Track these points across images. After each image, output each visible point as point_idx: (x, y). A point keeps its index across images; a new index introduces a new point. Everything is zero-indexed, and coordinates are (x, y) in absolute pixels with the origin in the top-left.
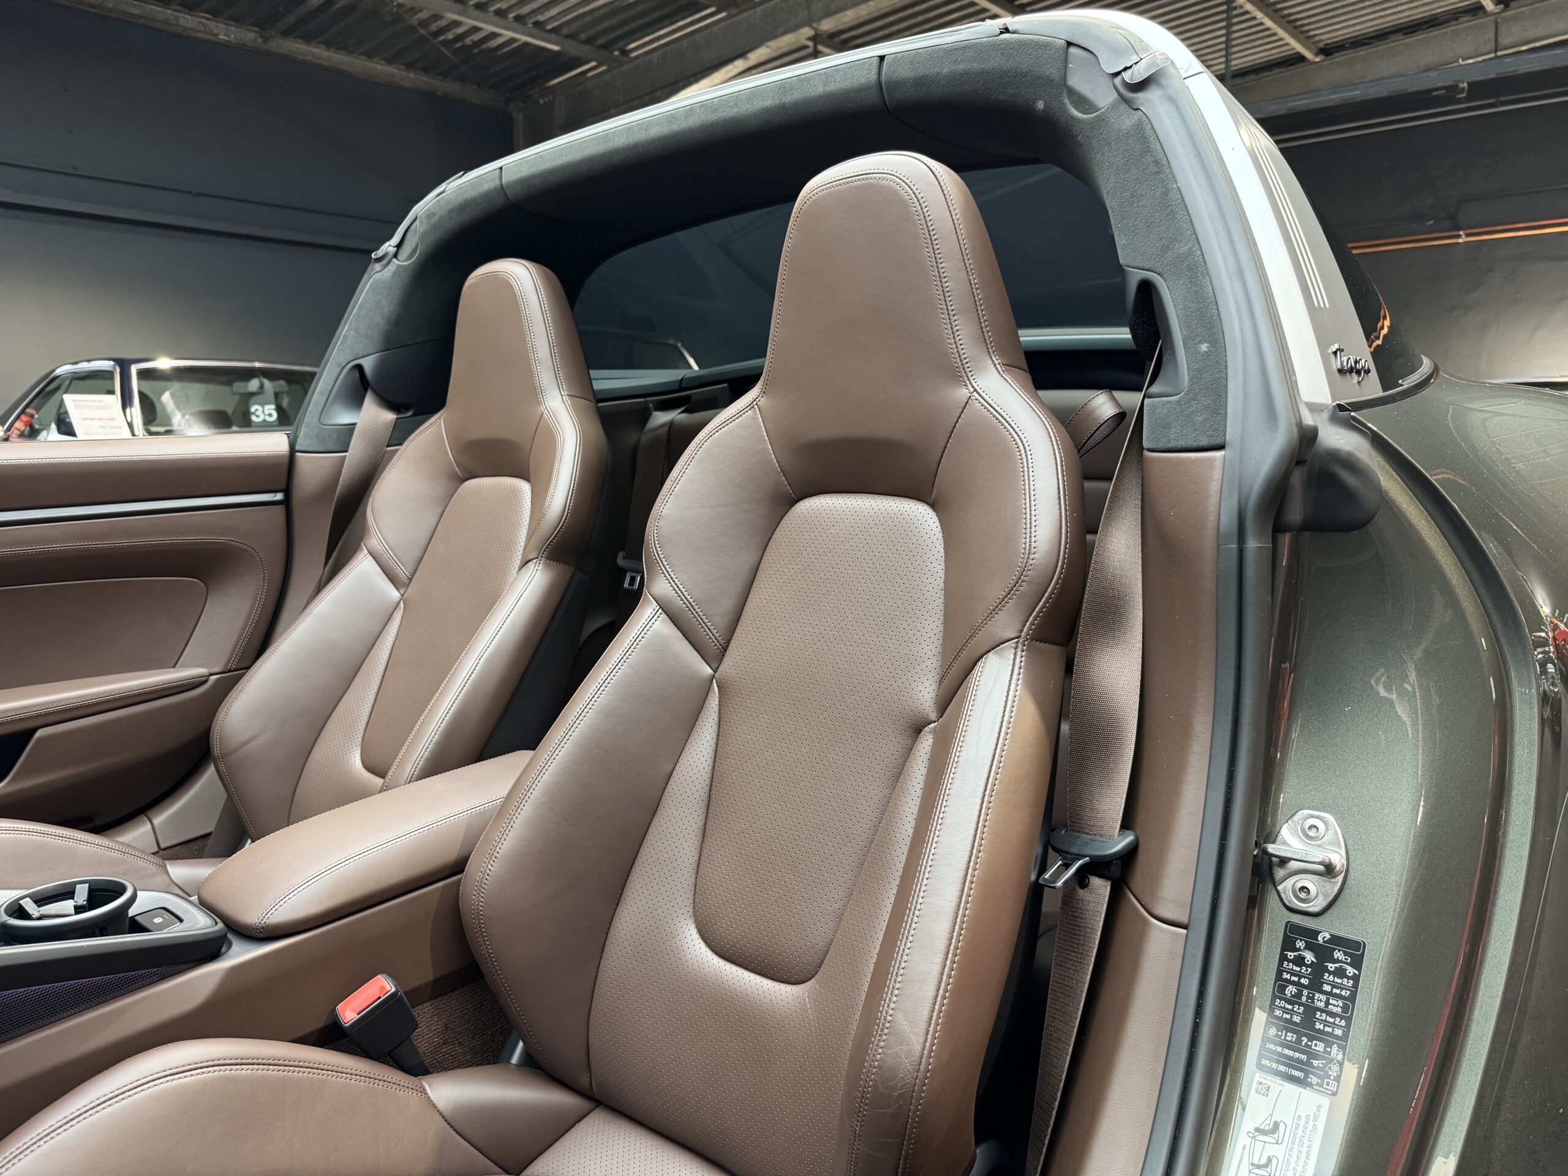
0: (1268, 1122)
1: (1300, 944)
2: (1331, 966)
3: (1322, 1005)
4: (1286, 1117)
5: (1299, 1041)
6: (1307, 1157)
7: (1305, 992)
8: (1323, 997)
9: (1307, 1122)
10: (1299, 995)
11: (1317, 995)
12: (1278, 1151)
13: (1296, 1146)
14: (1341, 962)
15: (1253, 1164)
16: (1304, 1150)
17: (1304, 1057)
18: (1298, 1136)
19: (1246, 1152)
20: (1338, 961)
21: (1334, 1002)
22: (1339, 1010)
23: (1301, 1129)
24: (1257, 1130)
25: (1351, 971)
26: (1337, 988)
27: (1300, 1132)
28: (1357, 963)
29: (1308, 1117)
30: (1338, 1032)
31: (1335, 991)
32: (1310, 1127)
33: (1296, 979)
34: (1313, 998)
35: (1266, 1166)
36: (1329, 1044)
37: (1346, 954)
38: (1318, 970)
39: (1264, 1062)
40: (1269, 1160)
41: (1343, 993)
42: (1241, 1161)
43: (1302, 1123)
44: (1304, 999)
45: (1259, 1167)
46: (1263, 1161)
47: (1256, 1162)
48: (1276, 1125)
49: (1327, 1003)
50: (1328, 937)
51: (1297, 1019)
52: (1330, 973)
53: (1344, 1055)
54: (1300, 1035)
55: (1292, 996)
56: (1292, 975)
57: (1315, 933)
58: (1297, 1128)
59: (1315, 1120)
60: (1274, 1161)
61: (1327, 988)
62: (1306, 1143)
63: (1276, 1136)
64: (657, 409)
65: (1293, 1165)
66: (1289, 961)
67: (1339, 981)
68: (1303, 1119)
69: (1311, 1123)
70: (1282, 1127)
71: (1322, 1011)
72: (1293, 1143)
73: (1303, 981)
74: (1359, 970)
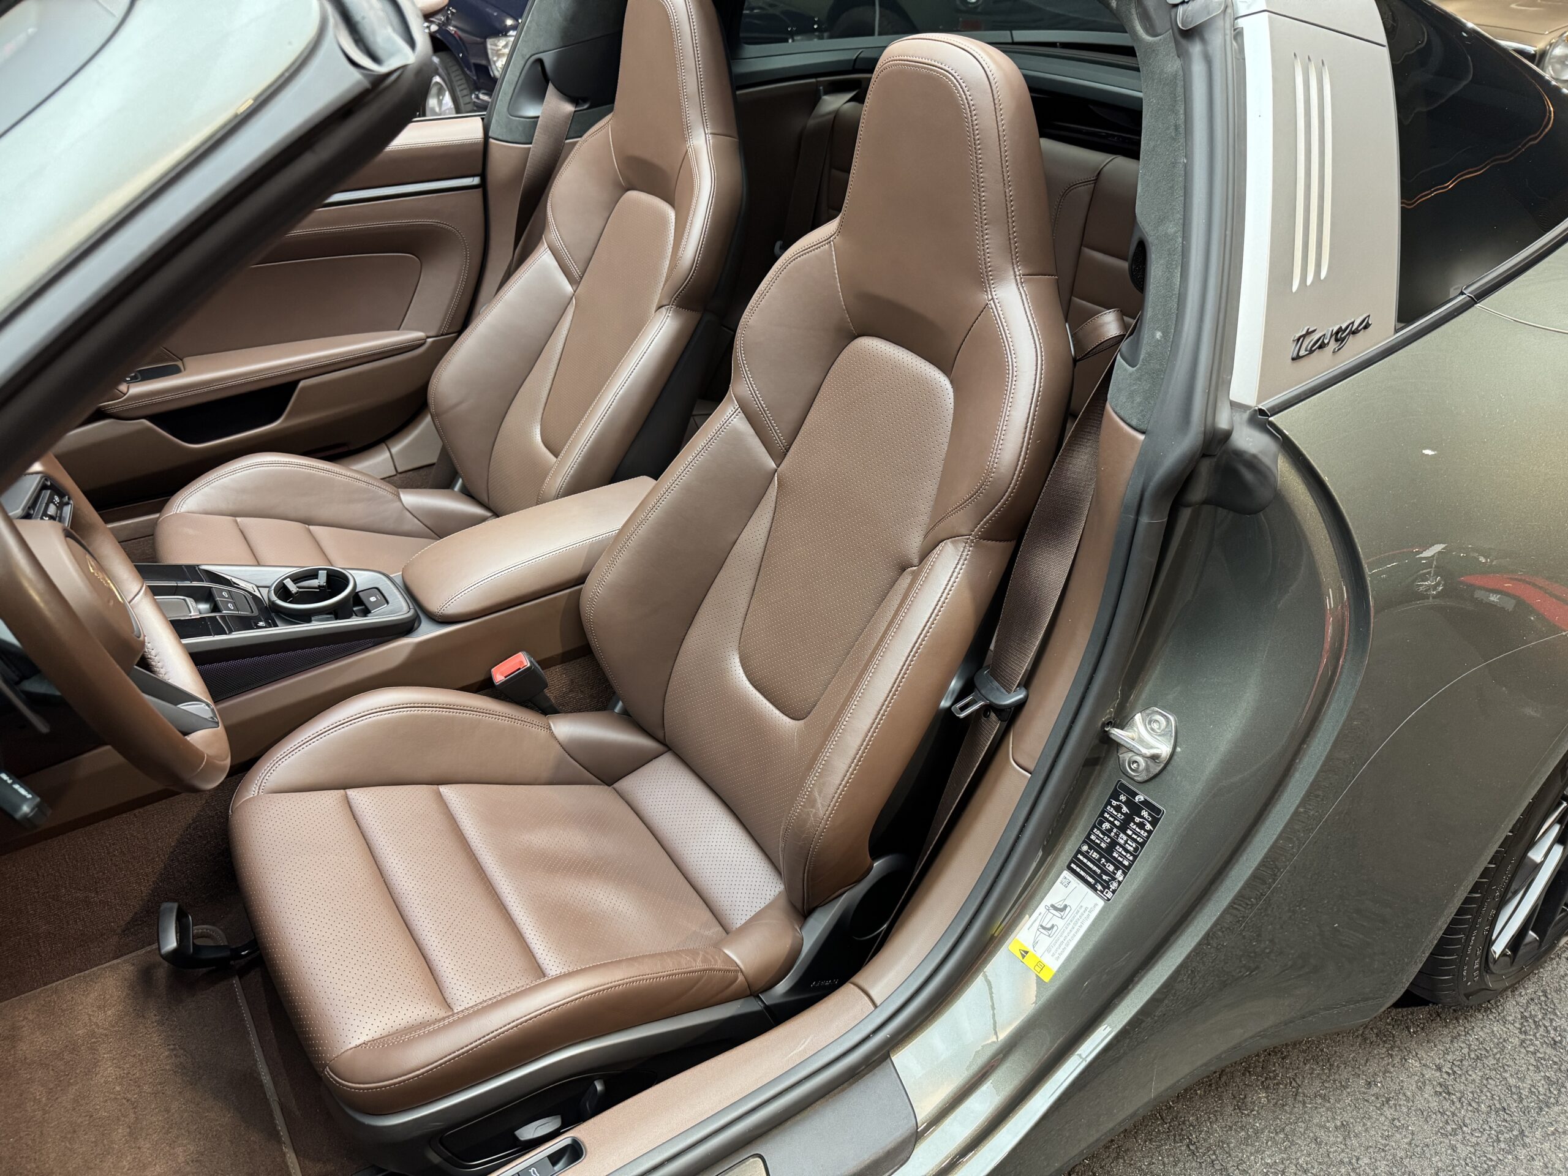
0: (1061, 903)
1: (1123, 798)
2: (1137, 820)
3: (1122, 842)
4: (1073, 903)
5: (1099, 860)
6: (1076, 933)
7: (1115, 830)
8: (1125, 838)
9: (1084, 912)
10: (1110, 830)
11: (1121, 835)
12: (1060, 923)
13: (1072, 924)
14: (1144, 818)
15: (1041, 926)
16: (1076, 927)
17: (1099, 871)
18: (1076, 918)
19: (1040, 917)
20: (1142, 817)
21: (1131, 843)
22: (1132, 849)
23: (1079, 914)
24: (1053, 906)
25: (1148, 827)
26: (1136, 834)
27: (1078, 916)
28: (1154, 823)
29: (1086, 909)
30: (1126, 863)
31: (1134, 836)
32: (1086, 915)
33: (1112, 820)
34: (1118, 836)
35: (1049, 929)
36: (1117, 868)
37: (1149, 814)
38: (1128, 819)
39: (1073, 865)
40: (1053, 926)
41: (1138, 839)
42: (1035, 921)
43: (1082, 911)
44: (1112, 834)
45: (1044, 928)
46: (1049, 926)
47: (1044, 925)
48: (1066, 906)
49: (1126, 842)
50: (1142, 799)
51: (1103, 845)
52: (1135, 823)
53: (1124, 878)
54: (1102, 856)
55: (1106, 830)
56: (1111, 816)
57: (1135, 794)
58: (1077, 913)
59: (1090, 912)
60: (1055, 928)
61: (1129, 832)
62: (1079, 924)
63: (1062, 913)
64: (827, 93)
65: (1065, 934)
66: (1112, 806)
67: (1139, 831)
68: (1083, 909)
69: (1087, 913)
70: (1068, 909)
71: (1121, 846)
72: (1071, 921)
73: (1116, 822)
74: (1154, 829)
